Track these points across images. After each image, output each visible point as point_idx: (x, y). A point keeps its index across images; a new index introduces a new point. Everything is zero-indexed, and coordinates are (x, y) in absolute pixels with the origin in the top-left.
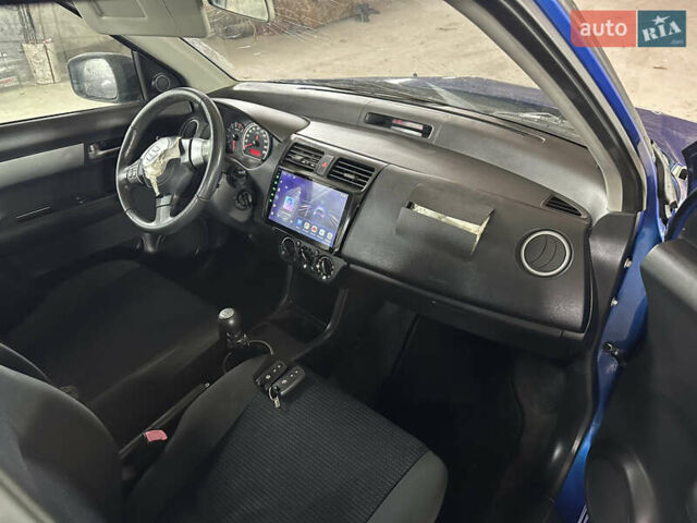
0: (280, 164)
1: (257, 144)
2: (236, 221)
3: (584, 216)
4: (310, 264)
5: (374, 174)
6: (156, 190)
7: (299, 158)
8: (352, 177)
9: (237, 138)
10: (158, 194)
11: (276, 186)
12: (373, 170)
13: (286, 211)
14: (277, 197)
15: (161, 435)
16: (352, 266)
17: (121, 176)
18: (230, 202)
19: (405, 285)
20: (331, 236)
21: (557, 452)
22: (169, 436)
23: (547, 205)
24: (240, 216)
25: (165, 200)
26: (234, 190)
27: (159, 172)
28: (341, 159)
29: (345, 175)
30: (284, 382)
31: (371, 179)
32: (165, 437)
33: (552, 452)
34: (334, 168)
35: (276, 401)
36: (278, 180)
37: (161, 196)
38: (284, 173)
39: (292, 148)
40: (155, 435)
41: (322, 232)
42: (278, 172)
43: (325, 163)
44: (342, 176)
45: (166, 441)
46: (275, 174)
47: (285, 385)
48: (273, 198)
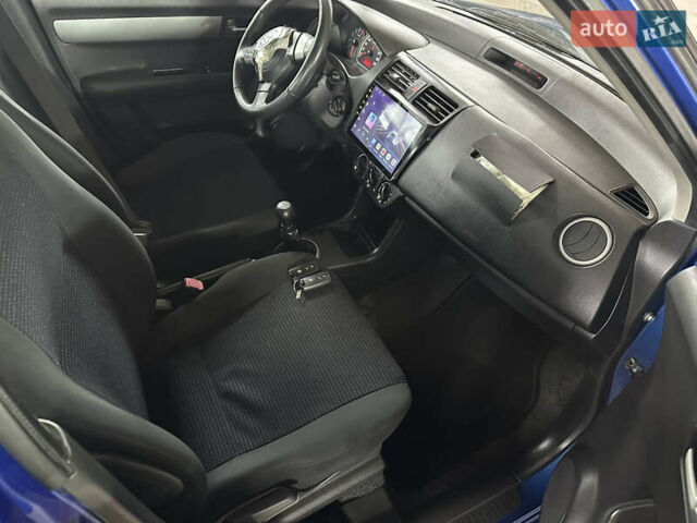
0: (377, 78)
1: (371, 54)
2: (325, 125)
3: (650, 217)
4: (373, 185)
5: (456, 111)
6: (261, 75)
7: (396, 76)
8: (434, 108)
9: (356, 44)
10: (261, 79)
11: (366, 100)
12: (456, 106)
13: (366, 127)
14: (363, 111)
15: (199, 285)
16: (407, 198)
17: (240, 54)
18: (325, 105)
19: (444, 230)
20: (395, 163)
21: (544, 445)
22: (206, 287)
23: (617, 194)
24: (331, 120)
25: (266, 87)
26: (330, 93)
27: (267, 59)
28: (432, 87)
29: (430, 105)
30: (311, 280)
31: (451, 115)
32: (201, 288)
33: (540, 442)
34: (422, 95)
35: (299, 293)
36: (369, 94)
37: (263, 82)
38: (377, 88)
39: (394, 65)
40: (194, 283)
41: (389, 156)
42: (373, 85)
43: (416, 86)
44: (426, 105)
45: (201, 291)
46: (369, 88)
47: (309, 282)
48: (360, 111)
